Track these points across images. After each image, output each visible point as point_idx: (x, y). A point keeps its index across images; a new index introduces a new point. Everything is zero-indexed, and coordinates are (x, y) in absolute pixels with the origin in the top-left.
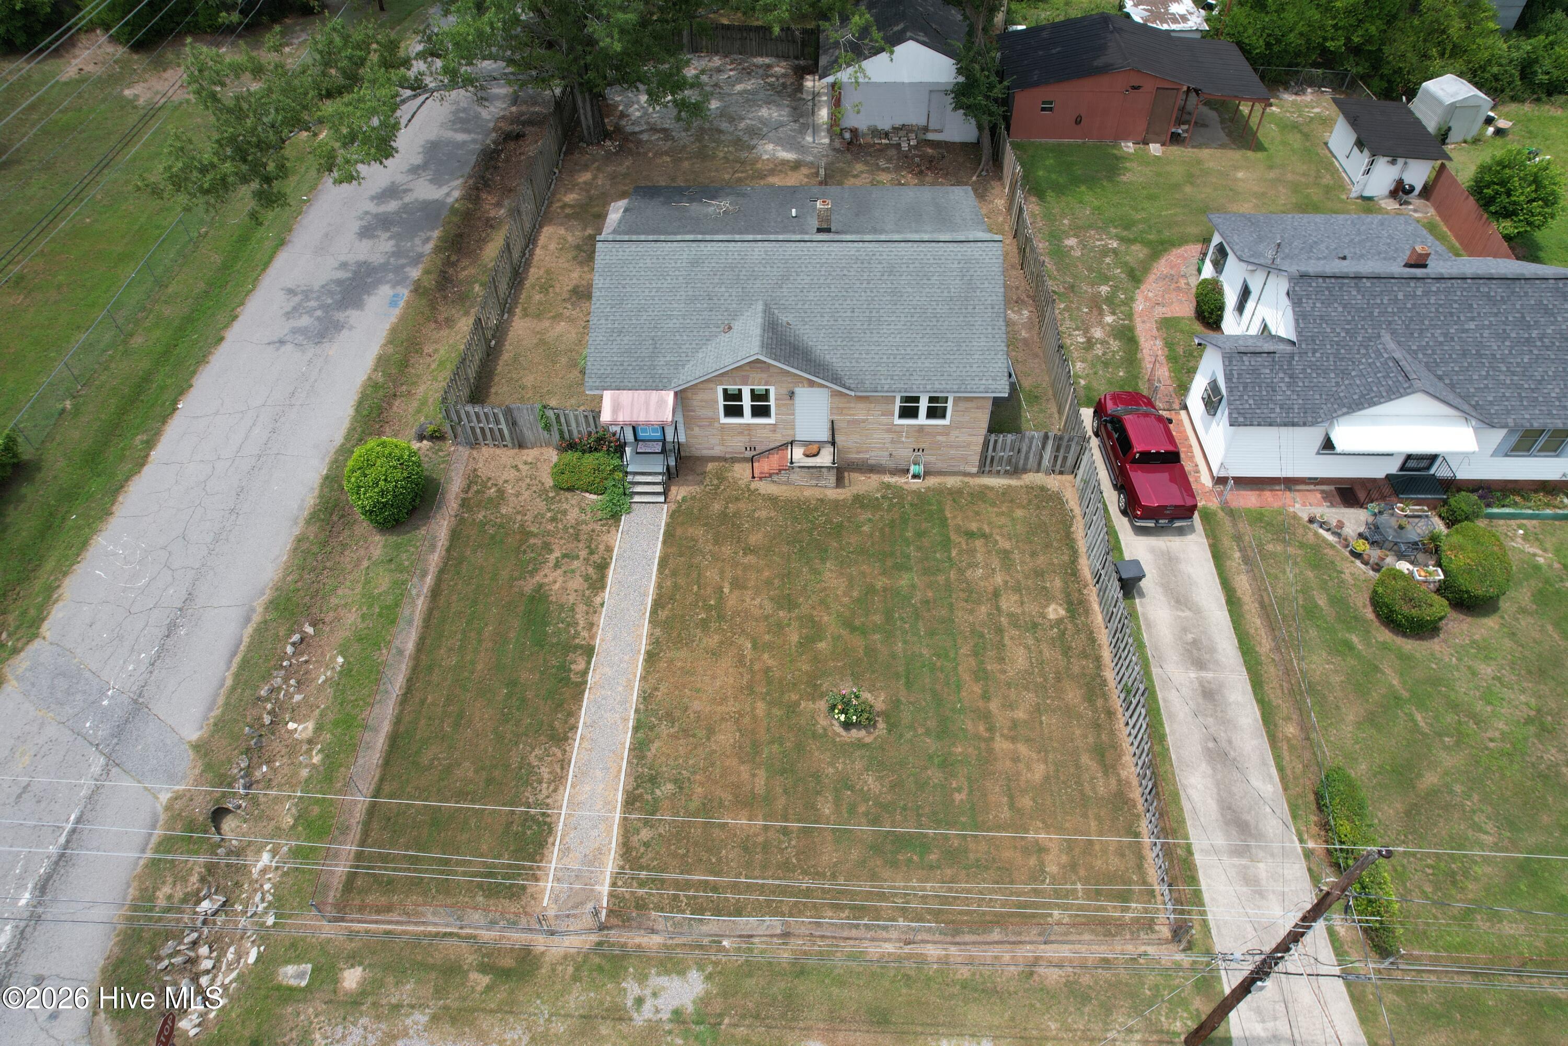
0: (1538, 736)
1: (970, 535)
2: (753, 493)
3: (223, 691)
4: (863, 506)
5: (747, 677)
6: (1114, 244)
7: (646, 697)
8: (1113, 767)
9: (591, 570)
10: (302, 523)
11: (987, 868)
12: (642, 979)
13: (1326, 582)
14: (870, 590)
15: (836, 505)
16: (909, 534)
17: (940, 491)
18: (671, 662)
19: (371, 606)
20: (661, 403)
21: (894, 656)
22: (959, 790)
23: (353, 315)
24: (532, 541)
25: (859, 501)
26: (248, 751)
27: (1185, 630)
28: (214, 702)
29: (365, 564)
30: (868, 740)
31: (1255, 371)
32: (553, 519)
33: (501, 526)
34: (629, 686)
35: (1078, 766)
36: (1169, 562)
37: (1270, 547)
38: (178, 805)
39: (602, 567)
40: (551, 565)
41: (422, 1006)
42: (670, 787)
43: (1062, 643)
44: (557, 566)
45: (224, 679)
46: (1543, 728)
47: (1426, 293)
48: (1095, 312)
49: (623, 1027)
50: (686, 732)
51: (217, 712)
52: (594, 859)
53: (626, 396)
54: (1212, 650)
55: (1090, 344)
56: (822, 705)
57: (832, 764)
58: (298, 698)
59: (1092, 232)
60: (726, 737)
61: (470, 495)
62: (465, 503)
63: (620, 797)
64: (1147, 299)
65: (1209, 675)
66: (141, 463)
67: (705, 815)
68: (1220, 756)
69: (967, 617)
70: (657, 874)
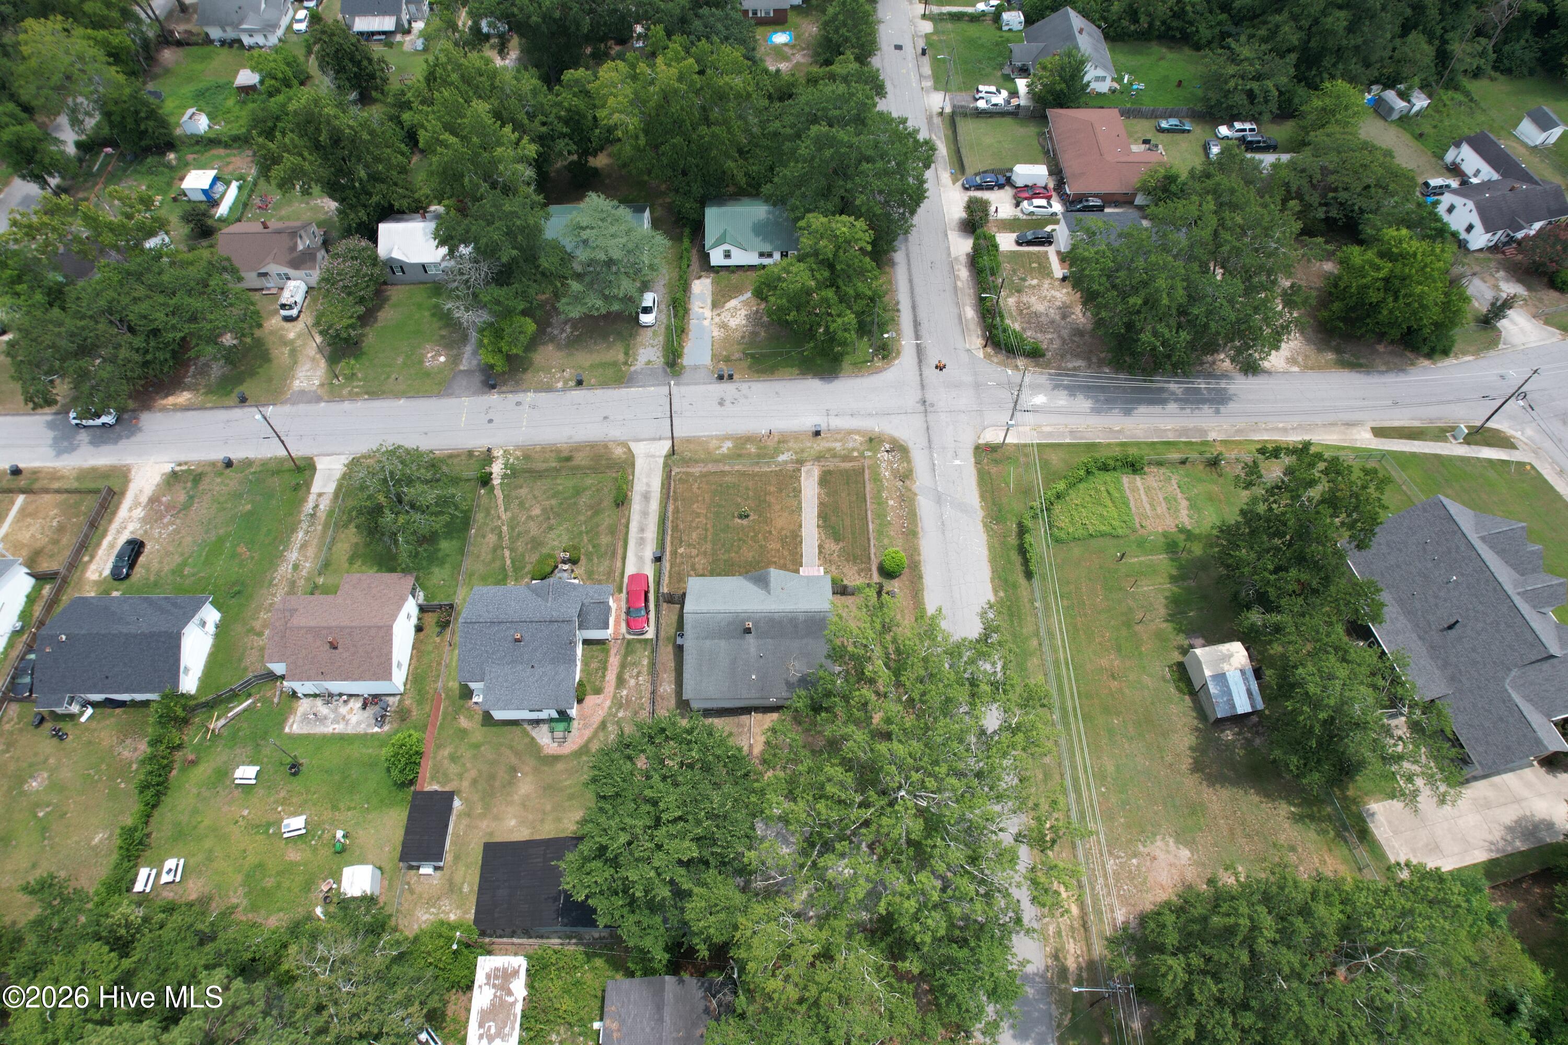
0: (553, 526)
3: (918, 509)
5: (773, 524)
7: (800, 516)
8: (675, 508)
9: (823, 550)
10: (922, 562)
11: (712, 484)
12: (792, 459)
13: (591, 568)
14: (737, 552)
18: (795, 526)
19: (887, 535)
21: (731, 534)
22: (717, 500)
24: (844, 559)
26: (904, 496)
27: (642, 549)
28: (919, 507)
32: (840, 565)
33: (856, 564)
34: (805, 518)
35: (685, 508)
36: (640, 567)
38: (913, 483)
39: (820, 552)
40: (836, 552)
41: (838, 451)
42: (791, 495)
43: (681, 541)
44: (834, 551)
45: (920, 514)
46: (550, 528)
48: (629, 697)
49: (795, 451)
50: (788, 508)
51: (916, 504)
52: (807, 479)
53: (817, 573)
54: (636, 541)
55: (638, 676)
56: (752, 517)
57: (749, 503)
58: (897, 510)
60: (777, 507)
61: (869, 572)
62: (870, 569)
63: (803, 492)
64: (602, 709)
65: (640, 535)
66: (992, 580)
67: (780, 490)
68: (645, 514)
69: (709, 546)
70: (791, 478)
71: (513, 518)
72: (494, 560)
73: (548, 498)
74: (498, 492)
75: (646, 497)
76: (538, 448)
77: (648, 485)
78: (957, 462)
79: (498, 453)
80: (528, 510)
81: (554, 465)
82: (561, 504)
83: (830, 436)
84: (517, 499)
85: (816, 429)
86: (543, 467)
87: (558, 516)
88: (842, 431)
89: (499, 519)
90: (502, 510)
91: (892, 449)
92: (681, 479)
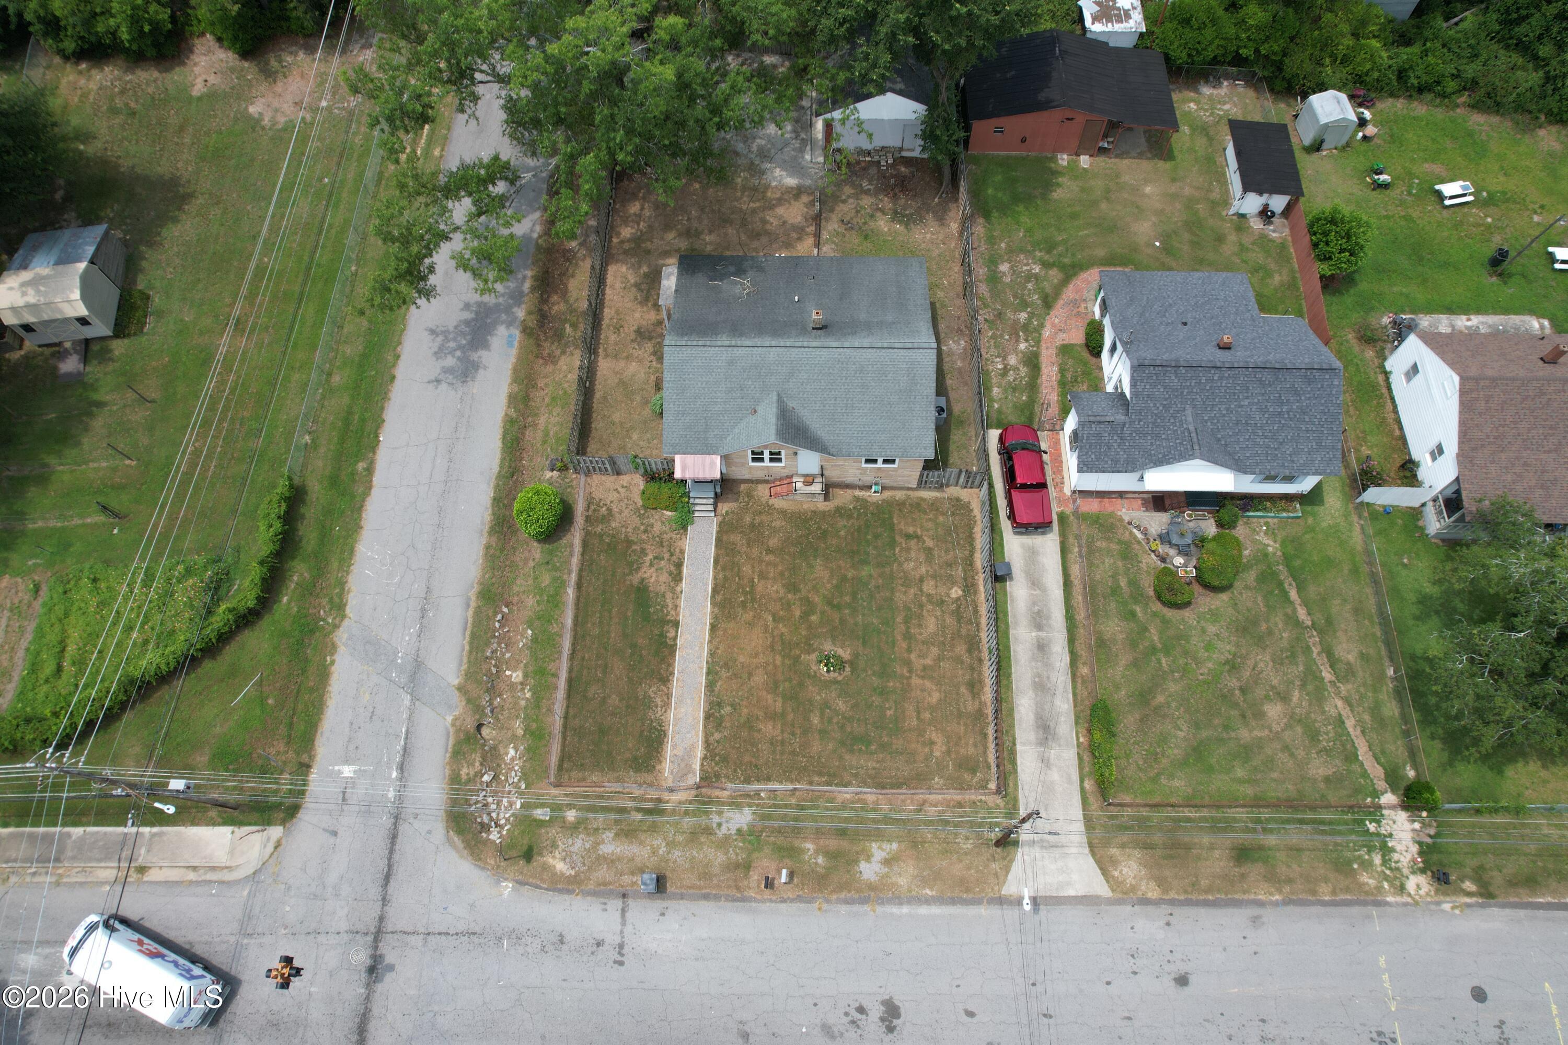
0: (1229, 671)
1: (908, 537)
2: (770, 507)
3: (465, 653)
4: (841, 516)
5: (770, 640)
6: (1037, 269)
7: (712, 654)
8: (978, 694)
9: (672, 568)
10: (486, 535)
11: (902, 753)
12: (720, 813)
13: (1129, 569)
14: (844, 579)
15: (824, 515)
16: (869, 537)
17: (889, 503)
18: (725, 630)
19: (541, 596)
20: (713, 464)
21: (856, 624)
22: (890, 709)
23: (483, 356)
24: (634, 547)
25: (839, 511)
26: (488, 690)
27: (1034, 603)
28: (461, 661)
29: (531, 564)
30: (840, 678)
31: (1098, 435)
32: (646, 531)
33: (613, 536)
34: (702, 647)
35: (958, 694)
36: (1032, 554)
37: (1098, 544)
38: (458, 723)
39: (679, 565)
40: (648, 564)
41: (609, 829)
42: (728, 709)
43: (958, 614)
44: (651, 565)
45: (463, 646)
46: (1233, 667)
47: (1221, 378)
48: (1014, 340)
49: (712, 837)
50: (735, 675)
51: (465, 667)
52: (690, 751)
53: (690, 458)
54: (1048, 618)
55: (1005, 371)
56: (814, 657)
57: (819, 694)
58: (508, 655)
59: (1022, 256)
60: (759, 678)
61: (590, 513)
62: (588, 519)
63: (702, 715)
64: (1053, 325)
65: (1043, 634)
66: (369, 487)
67: (749, 725)
68: (1041, 686)
69: (902, 597)
70: (725, 759)
71: (1319, 696)
72: (1325, 598)
73: (1259, 744)
74: (1376, 772)
75: (1045, 730)
76: (1325, 891)
77: (1045, 762)
79: (1419, 884)
80: (1293, 720)
81: (1271, 840)
82: (1226, 727)
83: (627, 879)
84: (1326, 751)
85: (659, 904)
86: (1296, 836)
87: (1226, 698)
88: (594, 894)
89: (1347, 701)
90: (1350, 723)
91: (485, 827)
92: (973, 771)
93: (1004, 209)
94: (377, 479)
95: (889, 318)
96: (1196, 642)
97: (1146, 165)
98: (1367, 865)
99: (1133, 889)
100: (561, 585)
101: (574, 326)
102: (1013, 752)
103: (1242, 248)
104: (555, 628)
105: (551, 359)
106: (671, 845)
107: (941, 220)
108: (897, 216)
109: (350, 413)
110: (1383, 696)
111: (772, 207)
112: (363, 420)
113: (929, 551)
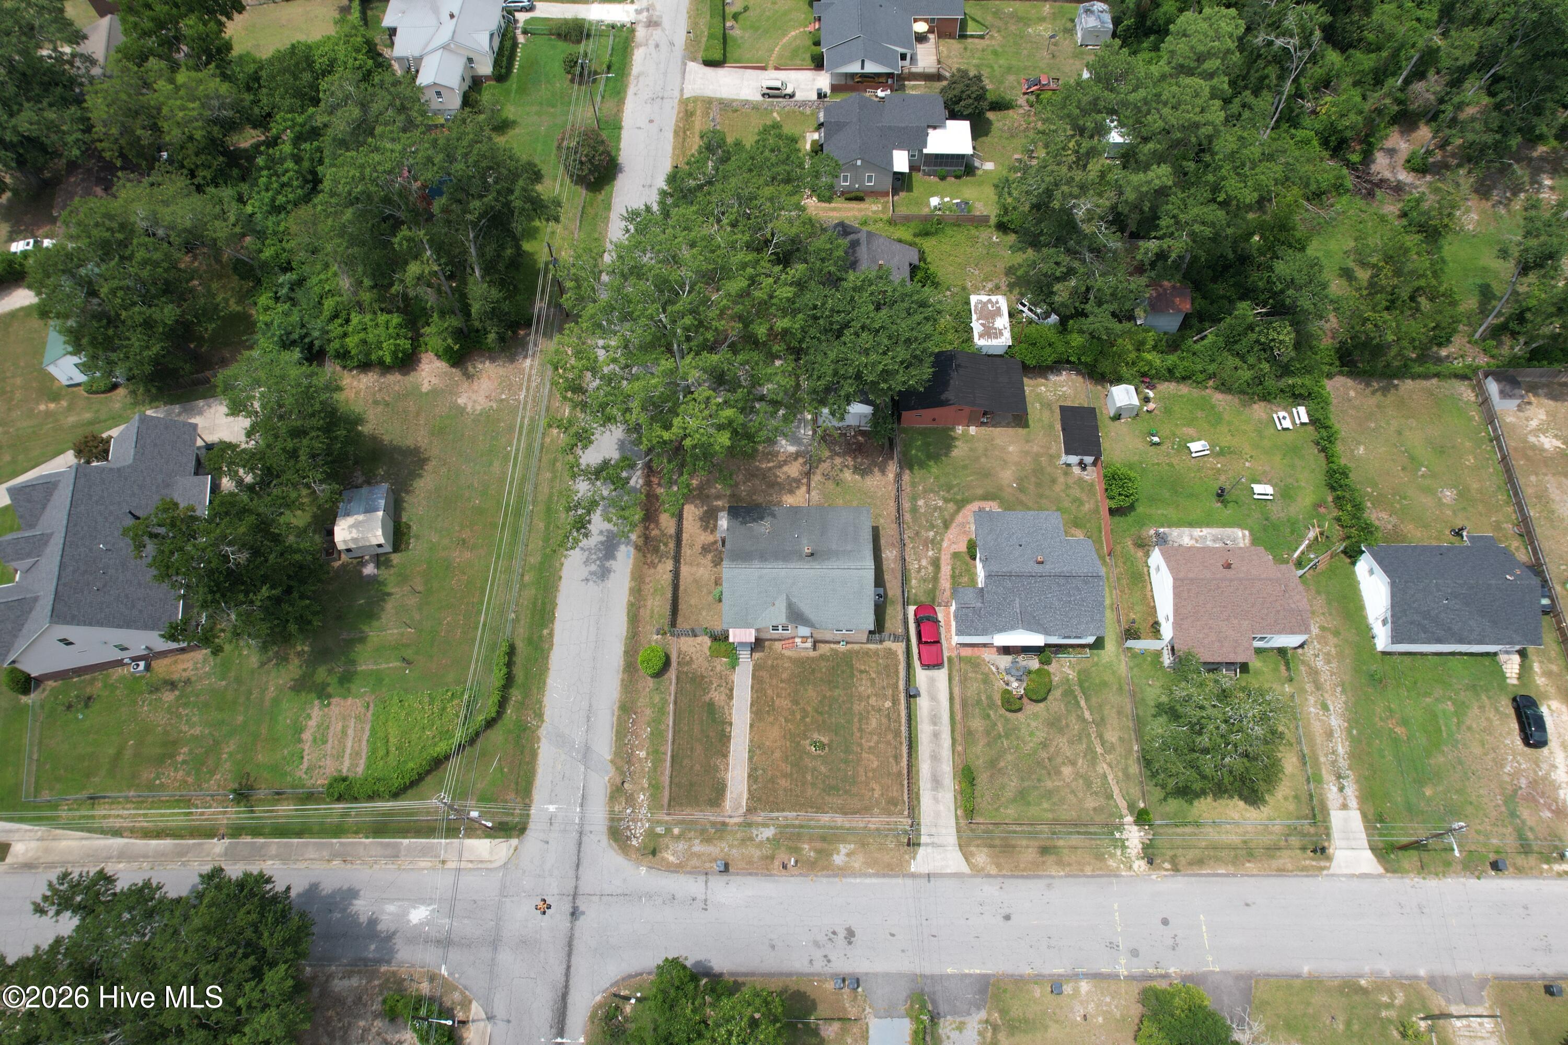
0: (1042, 748)
1: (861, 672)
2: (782, 655)
3: (613, 741)
4: (823, 660)
5: (783, 733)
6: (940, 503)
7: (751, 741)
8: (899, 762)
9: (728, 692)
10: (621, 673)
11: (856, 796)
12: (757, 829)
13: (987, 690)
14: (825, 697)
15: (813, 659)
16: (839, 672)
17: (850, 651)
18: (758, 728)
19: (654, 708)
20: (750, 633)
21: (831, 723)
22: (850, 771)
23: (611, 564)
24: (706, 680)
25: (822, 657)
26: (627, 762)
27: (932, 711)
28: (611, 746)
29: (648, 690)
30: (822, 754)
31: (967, 614)
32: (712, 670)
33: (694, 673)
34: (745, 738)
35: (888, 762)
36: (932, 681)
37: (970, 675)
38: (611, 781)
39: (731, 690)
40: (713, 690)
41: (697, 839)
42: (761, 772)
43: (888, 717)
44: (715, 690)
45: (612, 737)
46: (1045, 746)
47: (1037, 582)
48: (925, 550)
49: (753, 843)
50: (764, 753)
51: (613, 749)
52: (740, 796)
53: (738, 631)
54: (941, 719)
55: (919, 569)
56: (808, 742)
57: (811, 763)
58: (637, 743)
59: (932, 495)
60: (777, 754)
61: (680, 660)
62: (679, 663)
63: (746, 776)
64: (949, 540)
65: (937, 728)
66: (552, 645)
67: (772, 780)
68: (935, 758)
69: (857, 708)
70: (759, 799)
71: (1093, 762)
72: (1101, 706)
73: (1057, 789)
74: (1122, 804)
75: (936, 782)
76: (1088, 870)
77: (936, 800)
78: (552, 808)
79: (1140, 865)
80: (1078, 775)
81: (1061, 843)
82: (1039, 780)
83: (708, 865)
84: (1096, 793)
85: (725, 878)
86: (1075, 840)
87: (1039, 763)
88: (690, 873)
89: (1110, 765)
90: (1110, 778)
91: (628, 838)
92: (896, 805)
93: (922, 465)
94: (556, 639)
95: (849, 548)
96: (1024, 731)
97: (1011, 431)
98: (1112, 856)
99: (983, 869)
100: (665, 702)
101: (666, 545)
102: (918, 794)
103: (1068, 487)
104: (663, 727)
105: (653, 565)
106: (731, 846)
107: (883, 471)
108: (856, 470)
109: (536, 599)
110: (1130, 762)
111: (780, 467)
112: (544, 604)
113: (873, 680)
